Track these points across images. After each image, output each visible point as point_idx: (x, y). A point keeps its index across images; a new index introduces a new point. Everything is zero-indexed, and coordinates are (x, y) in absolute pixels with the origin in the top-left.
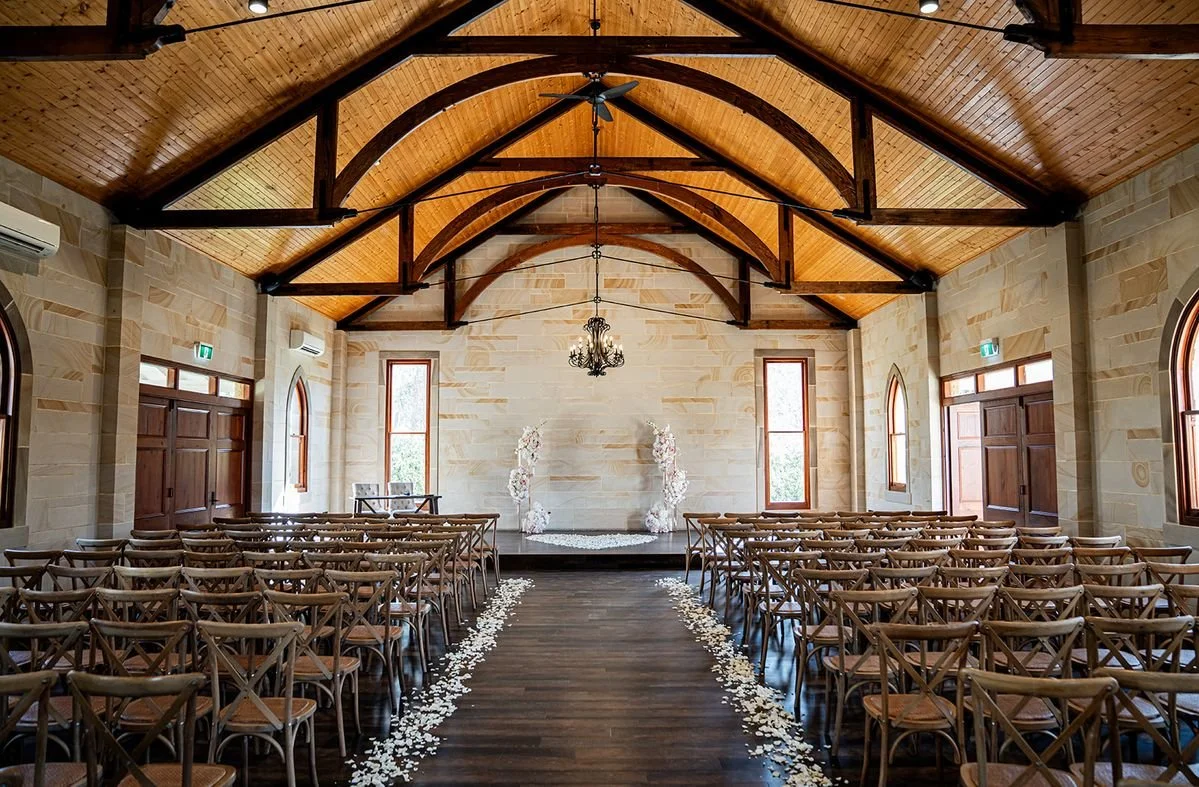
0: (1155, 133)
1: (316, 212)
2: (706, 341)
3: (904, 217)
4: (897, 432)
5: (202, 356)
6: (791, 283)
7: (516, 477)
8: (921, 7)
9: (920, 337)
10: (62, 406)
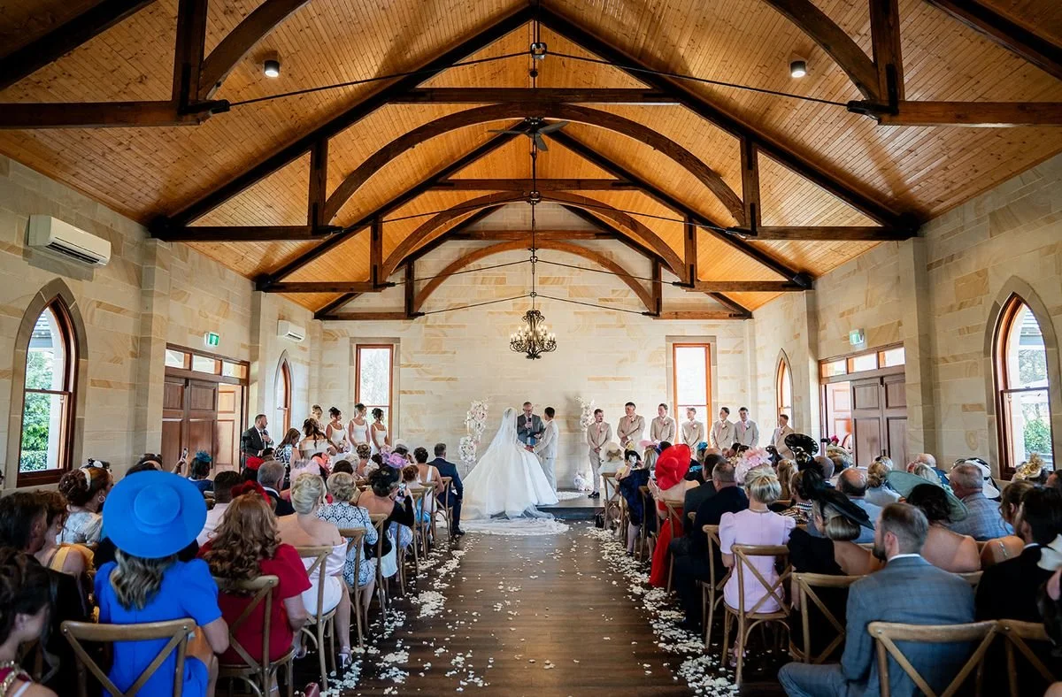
0: (976, 171)
1: (310, 229)
2: (625, 329)
3: (783, 233)
4: (785, 405)
5: (211, 343)
6: (695, 283)
7: (465, 444)
8: (792, 72)
9: (802, 327)
10: (108, 385)
